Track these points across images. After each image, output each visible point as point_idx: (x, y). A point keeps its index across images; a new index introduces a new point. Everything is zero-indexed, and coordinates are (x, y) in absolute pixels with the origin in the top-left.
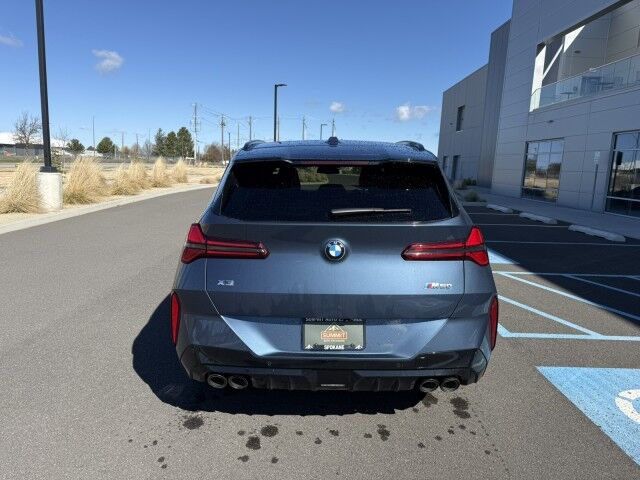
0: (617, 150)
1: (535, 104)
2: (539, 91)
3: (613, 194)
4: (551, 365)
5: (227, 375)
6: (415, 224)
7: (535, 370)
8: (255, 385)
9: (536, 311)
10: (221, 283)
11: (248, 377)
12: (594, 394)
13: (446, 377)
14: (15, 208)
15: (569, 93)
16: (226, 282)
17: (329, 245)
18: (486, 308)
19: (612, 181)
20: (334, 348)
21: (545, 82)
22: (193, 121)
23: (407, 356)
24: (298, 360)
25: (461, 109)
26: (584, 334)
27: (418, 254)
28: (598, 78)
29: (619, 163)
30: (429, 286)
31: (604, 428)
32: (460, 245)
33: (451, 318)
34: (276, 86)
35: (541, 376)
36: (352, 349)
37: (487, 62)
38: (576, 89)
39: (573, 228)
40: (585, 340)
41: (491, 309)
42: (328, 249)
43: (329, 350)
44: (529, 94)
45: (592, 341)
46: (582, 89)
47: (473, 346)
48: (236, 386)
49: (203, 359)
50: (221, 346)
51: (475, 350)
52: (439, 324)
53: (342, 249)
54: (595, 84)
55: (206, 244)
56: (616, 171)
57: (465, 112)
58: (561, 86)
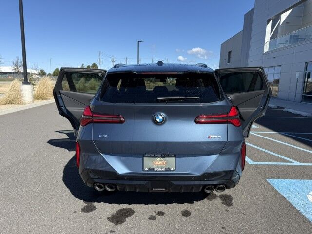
0: (307, 71)
1: (266, 49)
2: (269, 43)
3: (305, 93)
4: (274, 178)
5: (104, 184)
6: (201, 105)
7: (266, 181)
8: (119, 189)
9: (267, 151)
10: (100, 136)
11: (115, 185)
12: (296, 193)
13: (218, 185)
14: (9, 102)
15: (283, 43)
16: (103, 136)
17: (156, 116)
18: (239, 148)
19: (305, 87)
20: (159, 169)
21: (271, 38)
22: (99, 60)
23: (197, 174)
24: (141, 176)
25: (230, 52)
26: (291, 162)
27: (203, 120)
28: (298, 36)
29: (308, 77)
30: (209, 137)
31: (302, 211)
32: (225, 116)
33: (221, 154)
34: (138, 42)
35: (269, 184)
36: (169, 170)
37: (243, 29)
38: (287, 41)
39: (285, 110)
40: (292, 166)
41: (242, 149)
42: (156, 118)
43: (157, 171)
44: (263, 45)
45: (295, 166)
46: (290, 41)
47: (232, 168)
48: (109, 189)
49: (92, 176)
50: (101, 169)
51: (234, 170)
52: (214, 157)
53: (163, 118)
54: (296, 39)
55: (92, 116)
56: (307, 82)
57: (232, 54)
58: (279, 39)
